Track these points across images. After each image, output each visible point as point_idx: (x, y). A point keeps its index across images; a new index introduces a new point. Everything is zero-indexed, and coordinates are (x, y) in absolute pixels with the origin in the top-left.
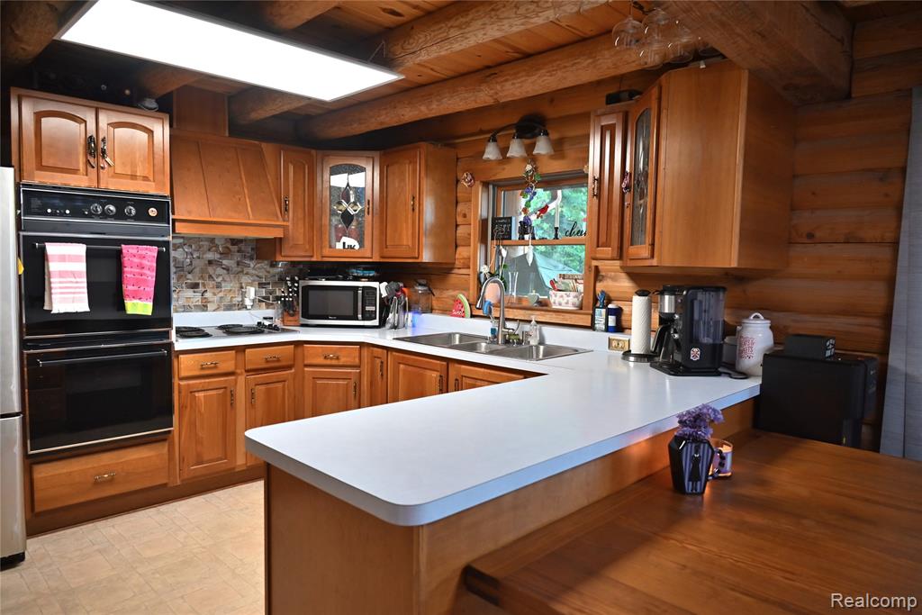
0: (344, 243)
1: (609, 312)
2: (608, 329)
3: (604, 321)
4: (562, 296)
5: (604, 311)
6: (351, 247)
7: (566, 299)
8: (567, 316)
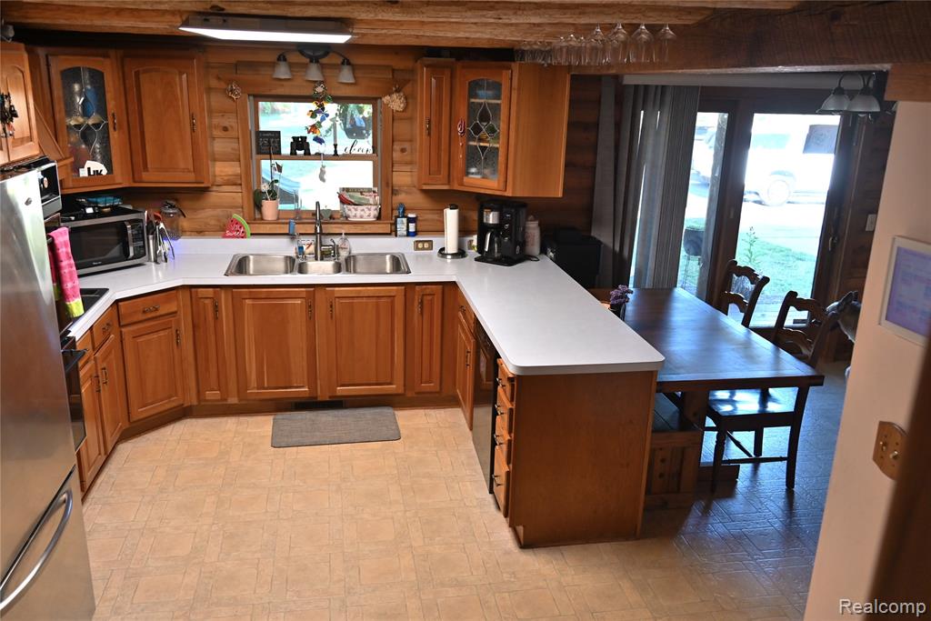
0: (89, 169)
1: (410, 220)
2: (409, 234)
3: (405, 228)
4: (363, 210)
5: (405, 220)
6: (98, 173)
7: (368, 212)
8: (367, 226)
